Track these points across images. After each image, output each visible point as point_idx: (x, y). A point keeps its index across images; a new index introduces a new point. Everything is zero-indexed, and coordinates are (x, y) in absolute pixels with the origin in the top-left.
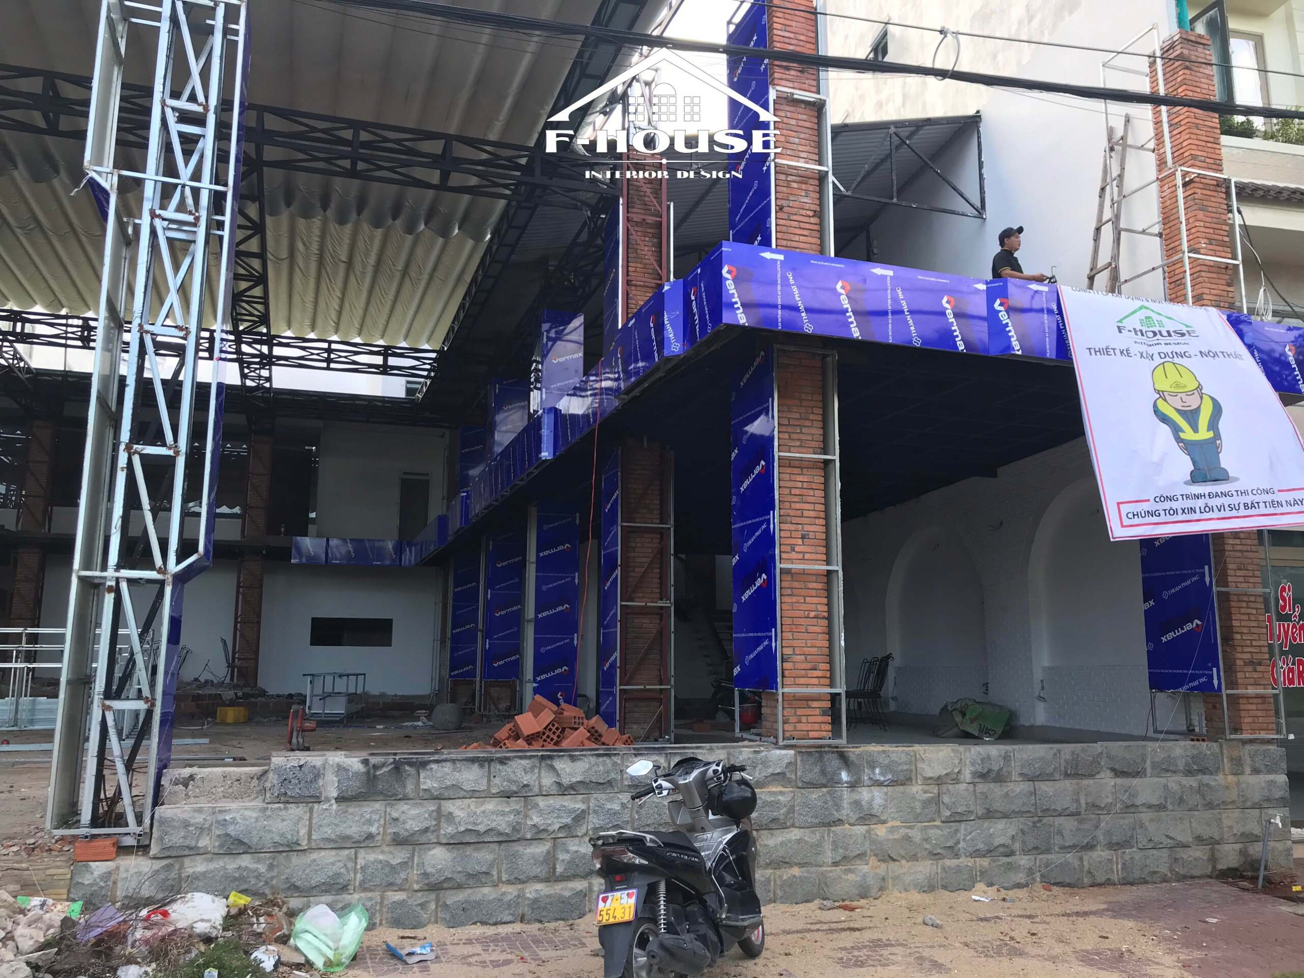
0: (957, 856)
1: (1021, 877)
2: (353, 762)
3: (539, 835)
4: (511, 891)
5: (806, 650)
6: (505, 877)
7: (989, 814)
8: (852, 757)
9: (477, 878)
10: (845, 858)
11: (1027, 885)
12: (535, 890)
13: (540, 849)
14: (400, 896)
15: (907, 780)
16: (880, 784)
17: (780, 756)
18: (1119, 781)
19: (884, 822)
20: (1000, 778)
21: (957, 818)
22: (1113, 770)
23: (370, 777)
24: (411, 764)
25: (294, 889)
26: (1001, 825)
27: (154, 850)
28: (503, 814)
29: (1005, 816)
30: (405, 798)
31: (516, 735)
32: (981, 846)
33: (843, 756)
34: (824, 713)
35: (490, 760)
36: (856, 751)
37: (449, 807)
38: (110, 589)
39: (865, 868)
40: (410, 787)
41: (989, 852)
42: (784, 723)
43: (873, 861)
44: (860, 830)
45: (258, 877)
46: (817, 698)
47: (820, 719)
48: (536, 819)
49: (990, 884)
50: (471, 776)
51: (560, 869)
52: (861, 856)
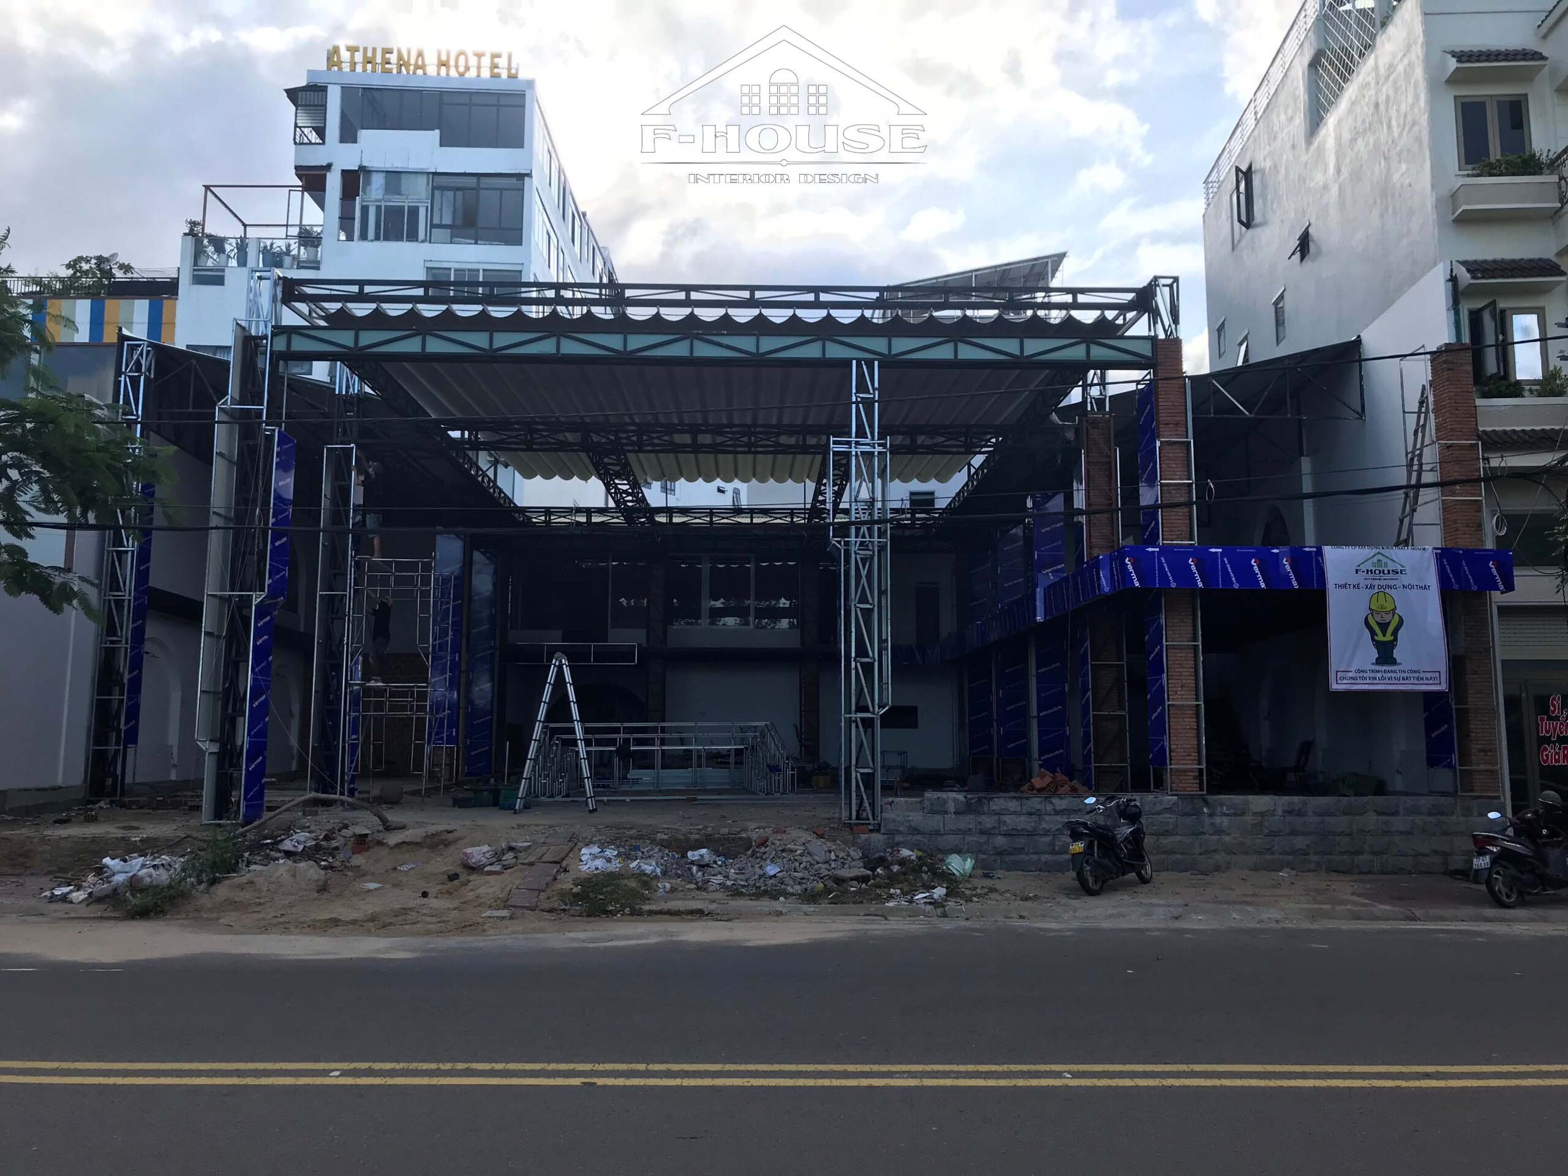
0: (1273, 854)
1: (1312, 866)
2: (960, 797)
3: (1046, 833)
4: (1035, 857)
5: (1185, 746)
6: (1031, 851)
7: (1293, 833)
8: (1210, 801)
9: (1020, 850)
10: (1206, 851)
11: (1315, 871)
12: (1045, 858)
13: (1047, 839)
14: (984, 856)
15: (1243, 814)
16: (1227, 815)
17: (1169, 799)
18: (1380, 817)
19: (1229, 834)
20: (1300, 813)
21: (1272, 834)
22: (1375, 811)
23: (968, 803)
24: (986, 798)
25: (940, 851)
26: (1300, 838)
27: (883, 830)
28: (1028, 822)
29: (1303, 834)
30: (984, 814)
31: (1032, 788)
32: (1287, 849)
33: (1205, 801)
34: (1195, 778)
35: (1021, 798)
36: (1210, 798)
37: (1003, 818)
38: (854, 721)
39: (1218, 857)
40: (986, 808)
41: (1293, 852)
42: (1171, 783)
43: (1223, 854)
44: (1215, 838)
45: (925, 844)
46: (1192, 770)
47: (1192, 781)
48: (1044, 825)
49: (1293, 869)
50: (1013, 805)
51: (1057, 848)
52: (1215, 851)
